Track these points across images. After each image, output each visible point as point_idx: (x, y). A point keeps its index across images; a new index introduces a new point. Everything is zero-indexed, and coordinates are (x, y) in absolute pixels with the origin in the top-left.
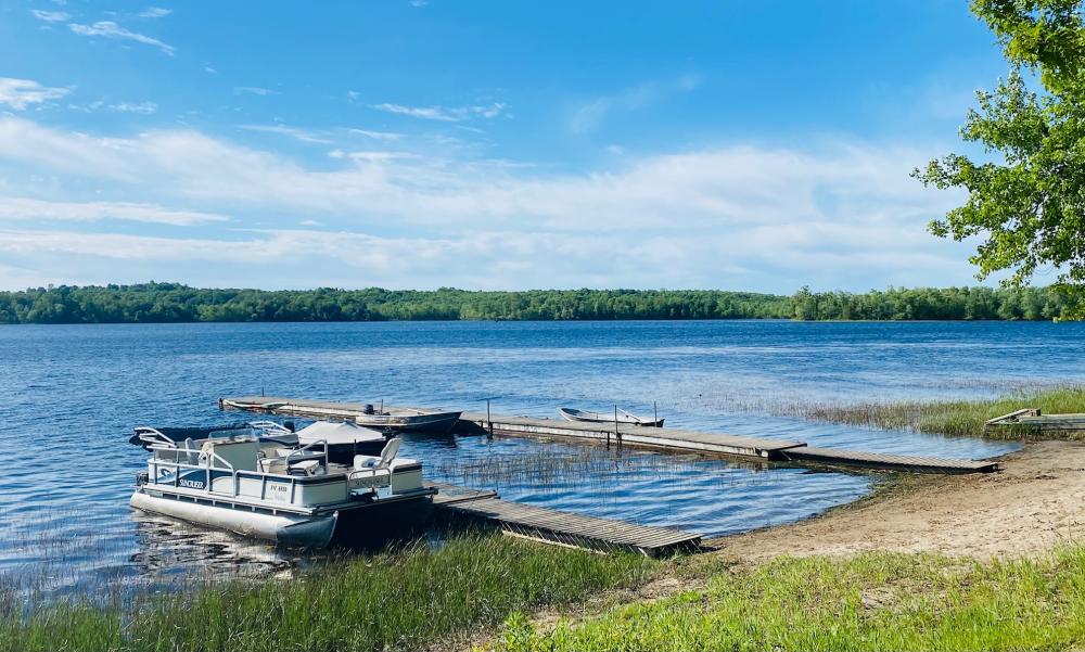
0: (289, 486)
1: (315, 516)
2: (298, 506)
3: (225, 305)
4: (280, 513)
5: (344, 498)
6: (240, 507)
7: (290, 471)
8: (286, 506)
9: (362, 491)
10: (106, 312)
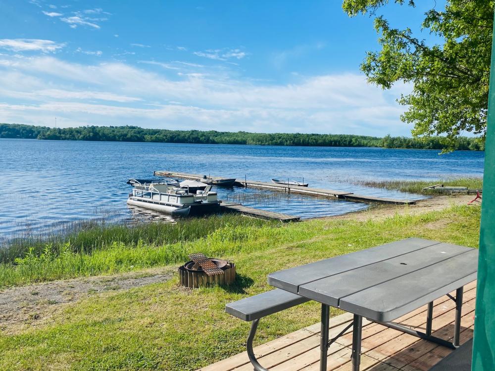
0: (176, 198)
1: (183, 207)
2: (179, 204)
3: (155, 136)
4: (173, 206)
5: (192, 202)
6: (161, 204)
7: (176, 193)
8: (175, 204)
9: (198, 201)
10: (109, 137)
